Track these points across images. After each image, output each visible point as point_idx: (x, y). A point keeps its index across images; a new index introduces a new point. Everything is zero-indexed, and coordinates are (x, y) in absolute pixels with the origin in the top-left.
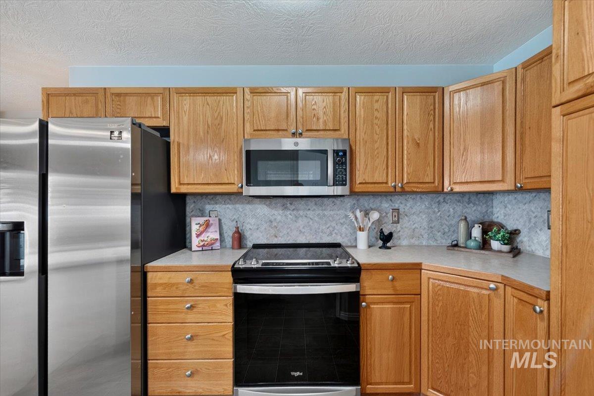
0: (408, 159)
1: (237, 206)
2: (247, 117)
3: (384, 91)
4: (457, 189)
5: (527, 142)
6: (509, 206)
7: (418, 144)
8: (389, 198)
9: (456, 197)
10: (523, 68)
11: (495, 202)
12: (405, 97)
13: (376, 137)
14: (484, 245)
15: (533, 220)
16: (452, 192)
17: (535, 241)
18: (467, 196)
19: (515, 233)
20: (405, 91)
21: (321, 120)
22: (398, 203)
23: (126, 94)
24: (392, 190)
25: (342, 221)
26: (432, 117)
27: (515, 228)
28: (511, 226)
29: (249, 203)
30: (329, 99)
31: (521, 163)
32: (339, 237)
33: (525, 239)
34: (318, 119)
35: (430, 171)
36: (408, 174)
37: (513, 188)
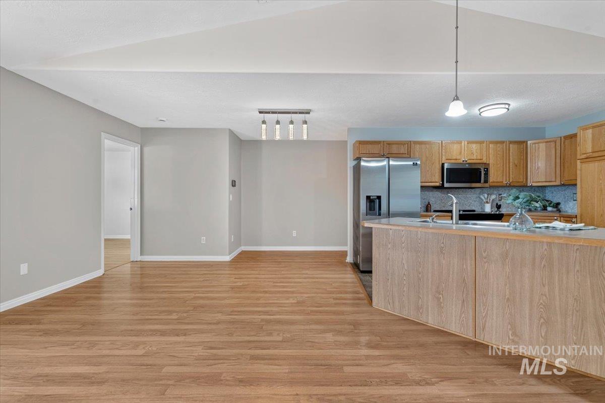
0: (512, 172)
1: (426, 192)
2: (443, 154)
3: (502, 142)
4: (534, 184)
5: (566, 167)
6: (555, 193)
7: (516, 166)
8: (497, 189)
9: (529, 188)
10: (564, 138)
11: (547, 191)
12: (511, 145)
13: (498, 163)
14: (544, 208)
15: (567, 198)
16: (532, 186)
17: (568, 207)
18: (534, 188)
19: (558, 204)
20: (511, 142)
21: (475, 155)
22: (501, 191)
23: (393, 144)
24: (505, 185)
25: (475, 200)
26: (522, 154)
27: (558, 202)
28: (555, 201)
29: (432, 191)
30: (478, 145)
31: (563, 174)
32: (473, 207)
33: (562, 206)
34: (474, 155)
35: (521, 177)
36: (512, 178)
37: (559, 184)
